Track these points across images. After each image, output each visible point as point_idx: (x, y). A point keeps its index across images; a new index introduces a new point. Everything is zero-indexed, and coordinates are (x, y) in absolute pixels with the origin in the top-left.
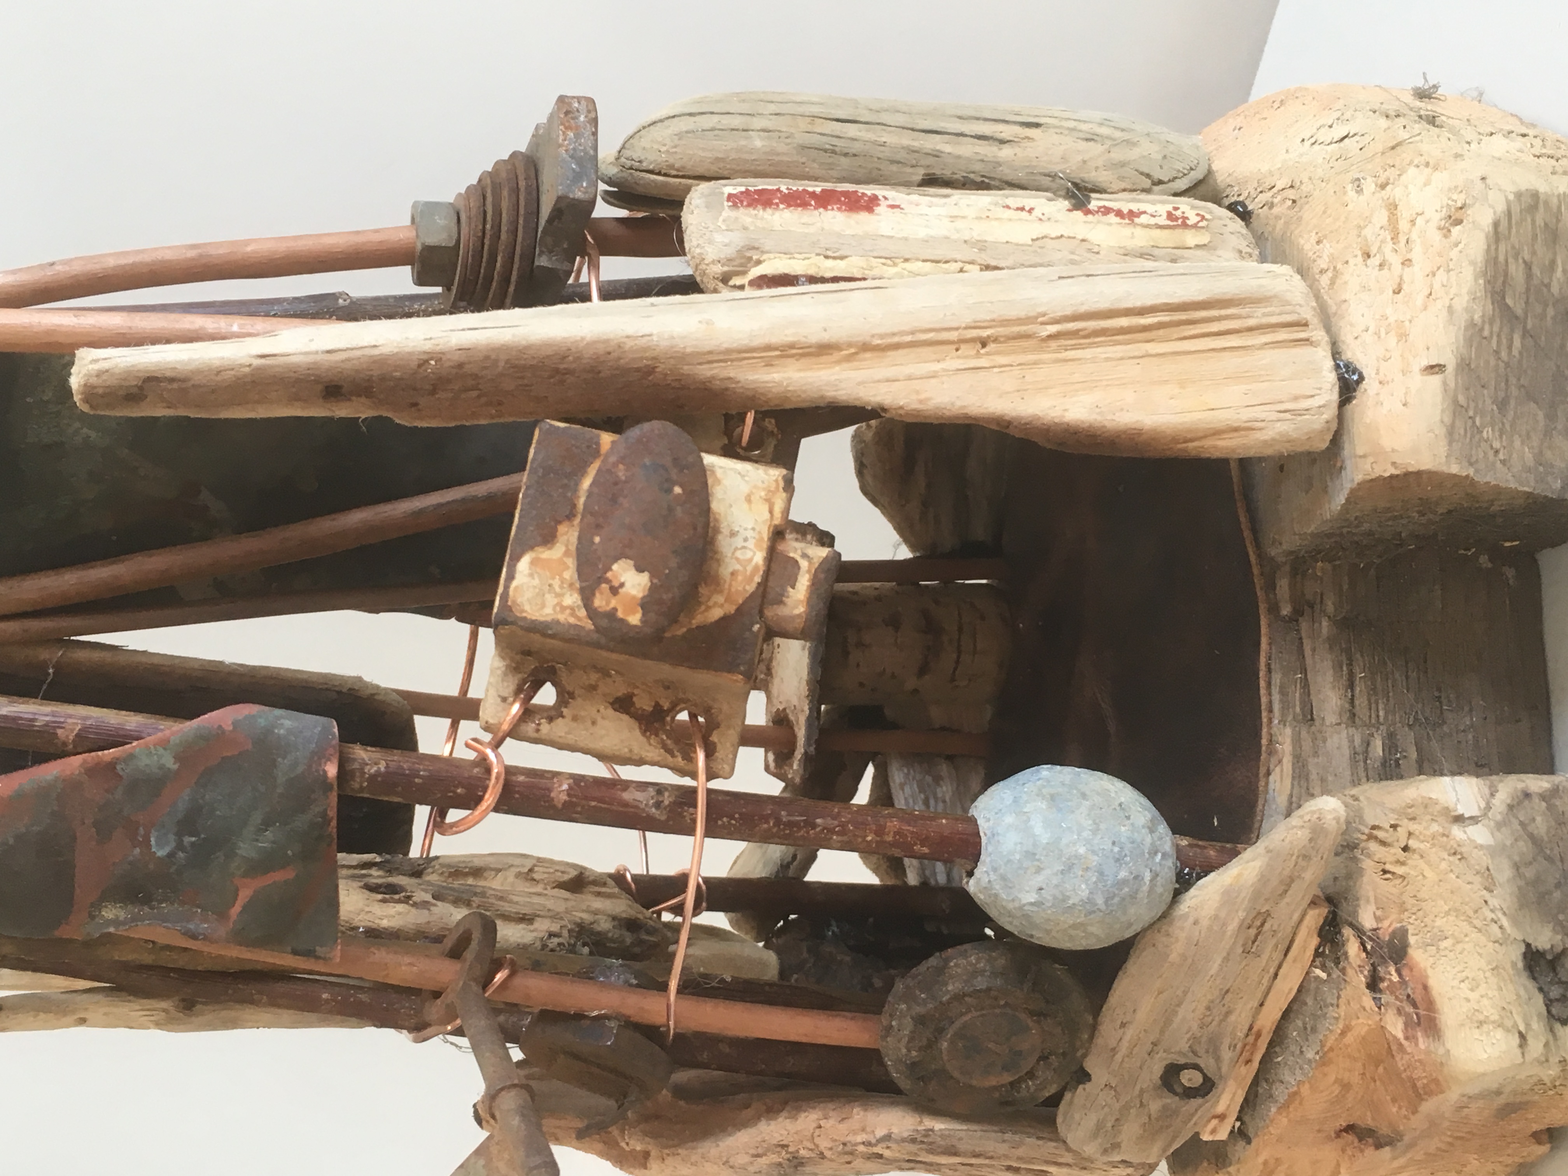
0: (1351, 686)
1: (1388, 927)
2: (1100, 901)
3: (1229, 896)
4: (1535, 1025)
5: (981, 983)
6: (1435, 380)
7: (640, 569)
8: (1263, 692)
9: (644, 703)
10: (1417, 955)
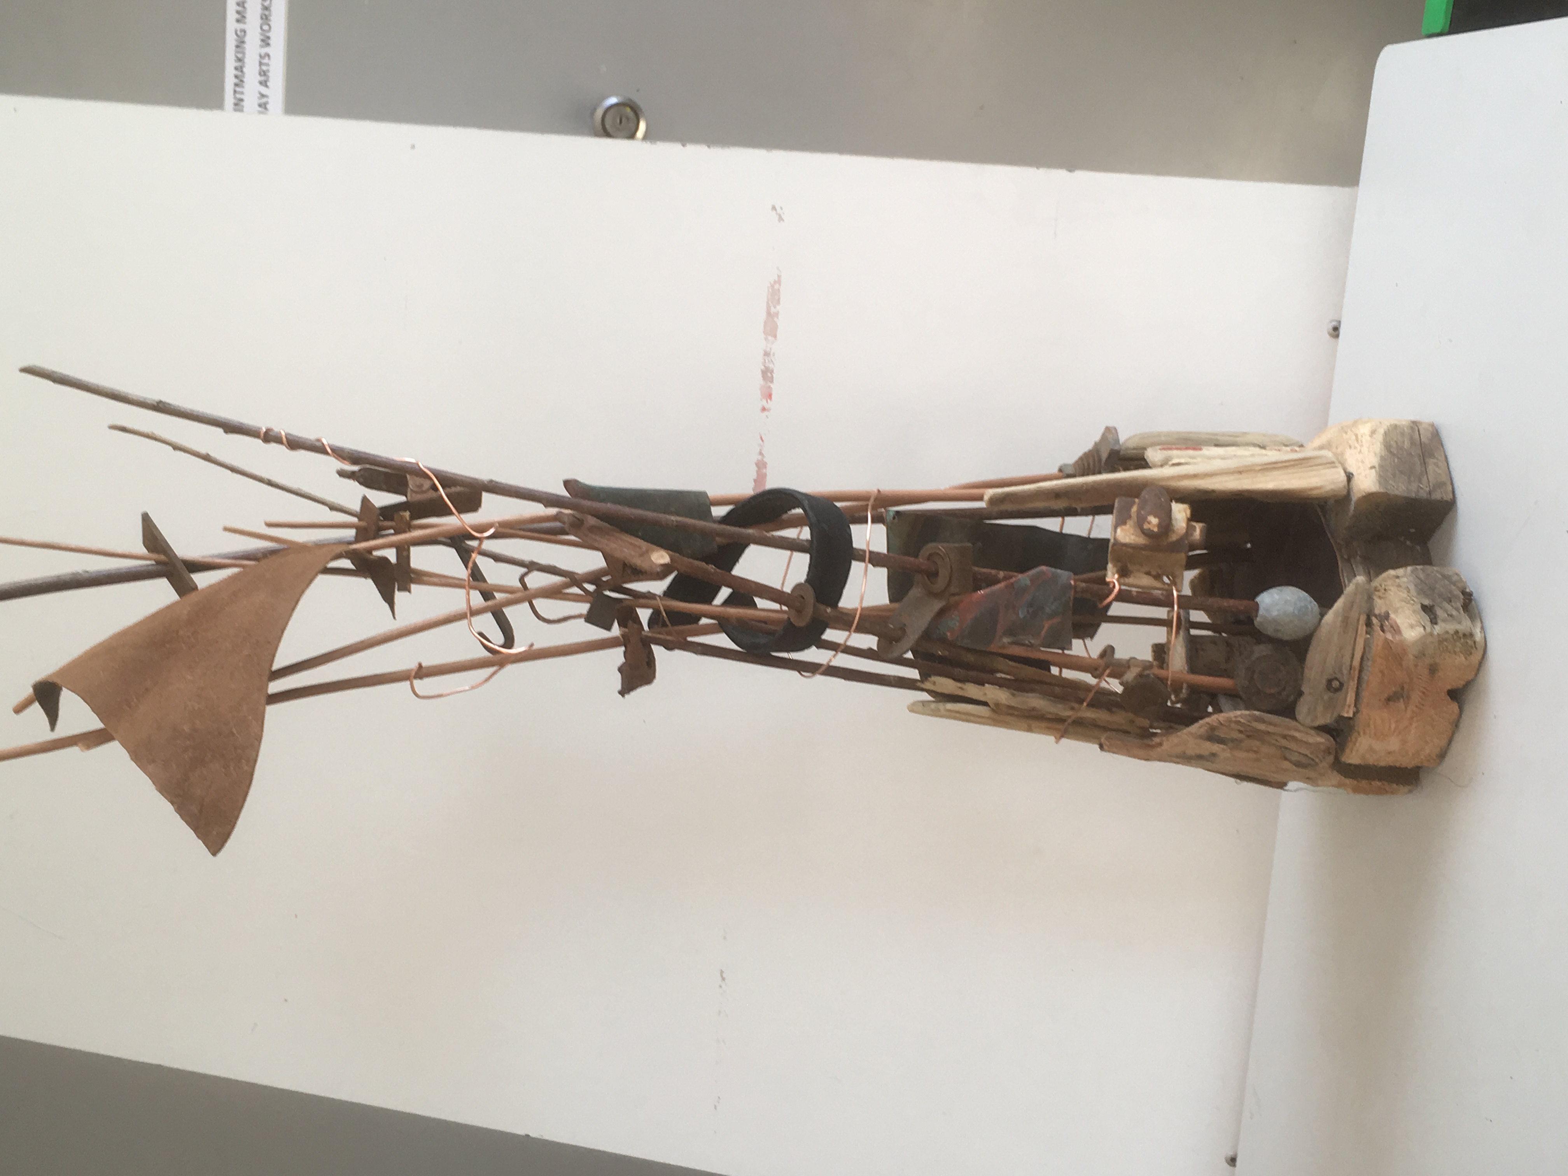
0: (1369, 573)
1: (1383, 610)
2: (1296, 612)
3: (1336, 614)
4: (1426, 622)
5: (1264, 653)
6: (1373, 471)
7: (1155, 517)
8: (1341, 578)
9: (1154, 573)
10: (1392, 616)
